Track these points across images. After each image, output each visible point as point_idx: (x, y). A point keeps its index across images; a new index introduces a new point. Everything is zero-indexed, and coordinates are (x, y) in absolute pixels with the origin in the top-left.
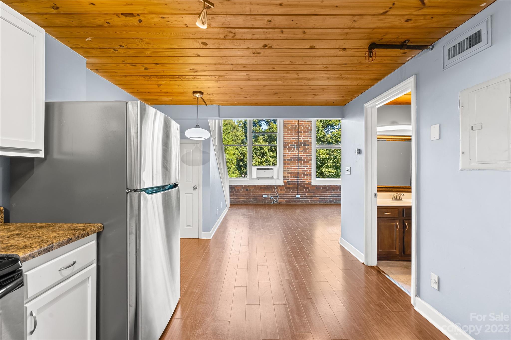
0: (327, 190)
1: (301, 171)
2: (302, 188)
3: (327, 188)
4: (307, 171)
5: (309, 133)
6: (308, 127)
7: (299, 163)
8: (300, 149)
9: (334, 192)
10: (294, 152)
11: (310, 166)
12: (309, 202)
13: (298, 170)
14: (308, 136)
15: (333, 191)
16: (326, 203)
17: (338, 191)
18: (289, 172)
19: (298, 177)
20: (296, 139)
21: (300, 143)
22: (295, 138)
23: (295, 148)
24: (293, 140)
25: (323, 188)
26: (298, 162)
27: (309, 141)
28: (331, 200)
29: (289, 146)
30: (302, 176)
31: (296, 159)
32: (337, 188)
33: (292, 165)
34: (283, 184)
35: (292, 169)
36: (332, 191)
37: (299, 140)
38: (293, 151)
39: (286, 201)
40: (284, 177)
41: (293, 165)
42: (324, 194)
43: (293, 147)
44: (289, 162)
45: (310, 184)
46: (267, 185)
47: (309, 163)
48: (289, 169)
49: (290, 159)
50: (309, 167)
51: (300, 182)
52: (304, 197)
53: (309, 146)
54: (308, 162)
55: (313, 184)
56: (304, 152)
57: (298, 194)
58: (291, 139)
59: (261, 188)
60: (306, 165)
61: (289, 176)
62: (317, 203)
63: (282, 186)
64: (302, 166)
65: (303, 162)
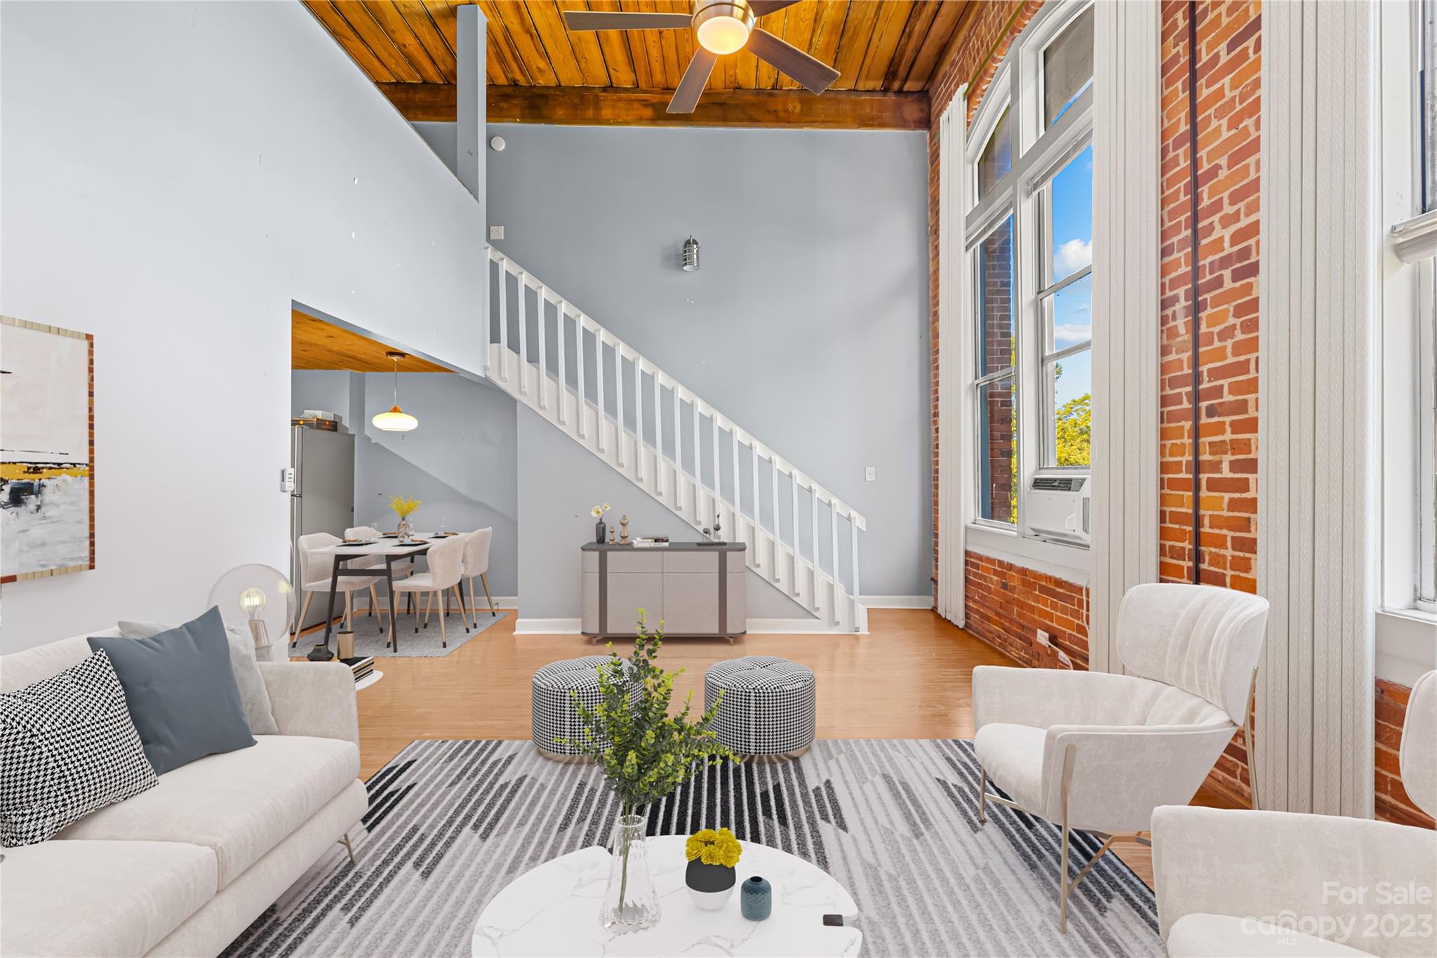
1: (1217, 504)
7: (1205, 440)
8: (1213, 321)
19: (1197, 556)
23: (1180, 323)
26: (1196, 433)
30: (1229, 553)
41: (1168, 459)
56: (1239, 336)
59: (1043, 589)
60: (1254, 455)
64: (1225, 467)
65: (1233, 424)
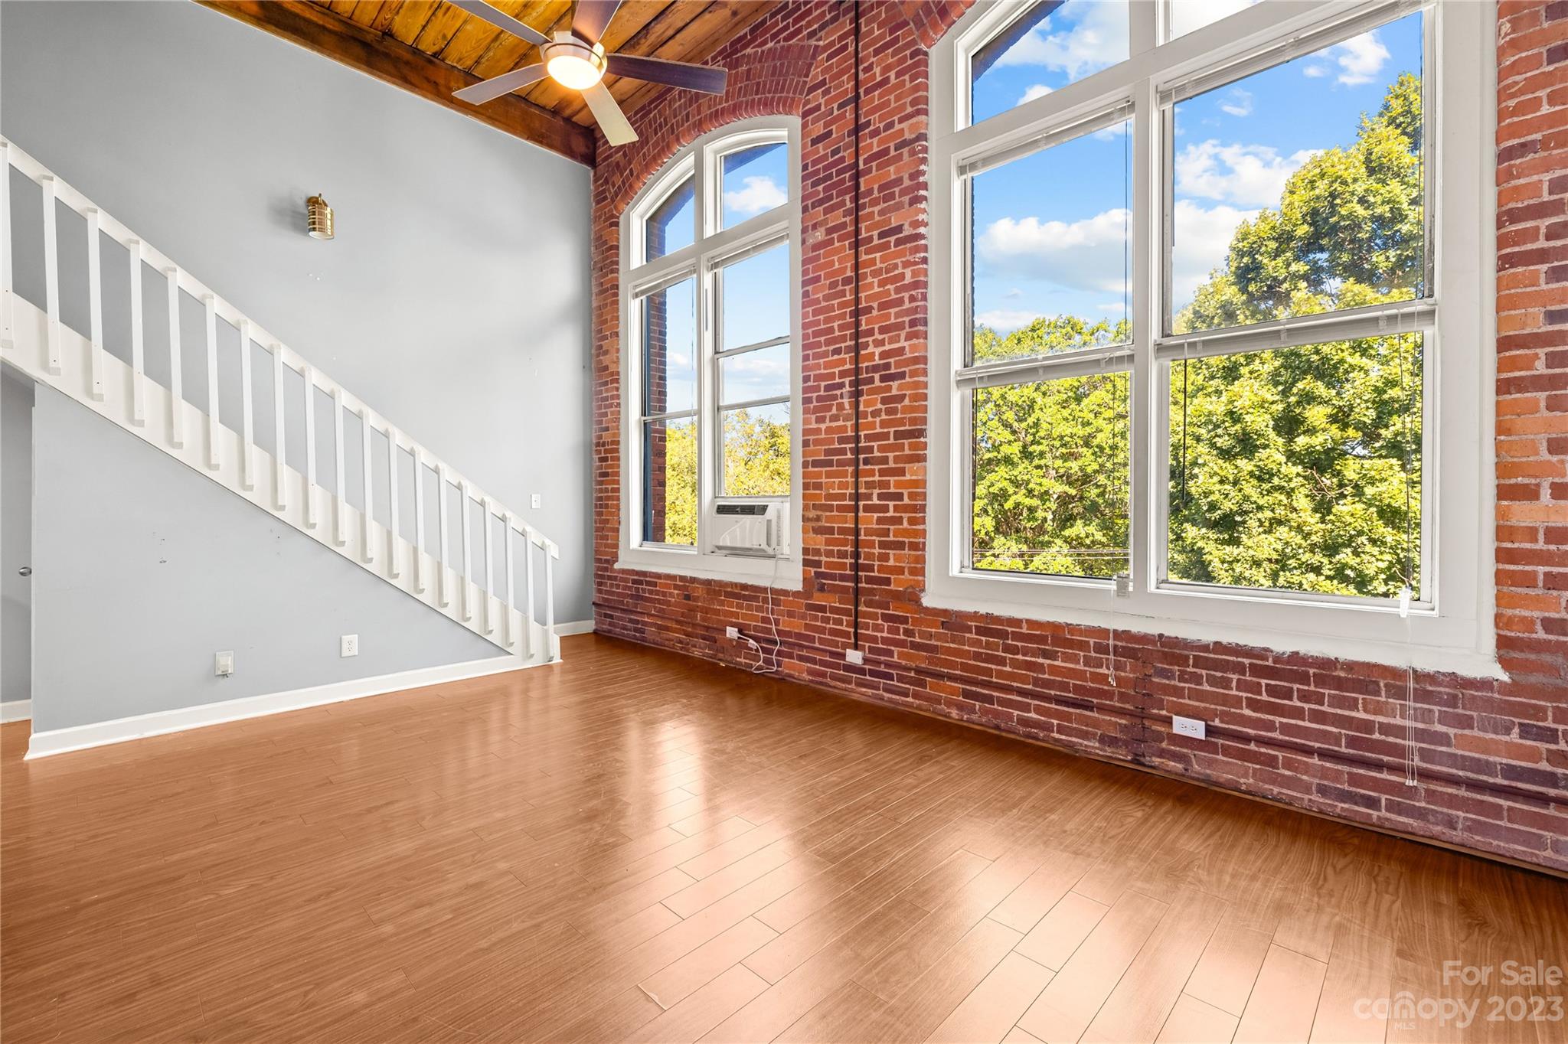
0: (1007, 649)
1: (870, 521)
2: (874, 616)
3: (1003, 635)
4: (899, 521)
5: (907, 305)
6: (900, 270)
7: (862, 480)
8: (868, 404)
9: (1054, 670)
10: (841, 423)
11: (912, 496)
12: (910, 699)
13: (857, 517)
14: (899, 326)
15: (1045, 657)
16: (997, 727)
17: (1081, 667)
18: (820, 524)
19: (856, 555)
20: (848, 349)
21: (867, 367)
22: (843, 345)
23: (846, 401)
24: (836, 357)
25: (980, 631)
26: (857, 474)
27: (907, 349)
28: (1033, 715)
29: (822, 393)
30: (877, 551)
31: (849, 456)
32: (1071, 644)
33: (831, 491)
34: (798, 586)
35: (830, 508)
36: (1041, 660)
37: (862, 352)
38: (834, 418)
39: (811, 672)
40: (806, 551)
41: (836, 491)
42: (988, 672)
43: (835, 397)
44: (819, 475)
45: (912, 596)
46: (743, 581)
47: (908, 477)
48: (819, 513)
49: (823, 458)
50: (906, 501)
51: (869, 580)
52: (882, 668)
53: (908, 379)
54: (901, 472)
55: (927, 601)
56: (884, 417)
57: (856, 647)
58: (825, 355)
59: (728, 595)
60: (892, 490)
61: (823, 548)
62: (947, 716)
63: (796, 594)
64: (875, 497)
65: (880, 470)
